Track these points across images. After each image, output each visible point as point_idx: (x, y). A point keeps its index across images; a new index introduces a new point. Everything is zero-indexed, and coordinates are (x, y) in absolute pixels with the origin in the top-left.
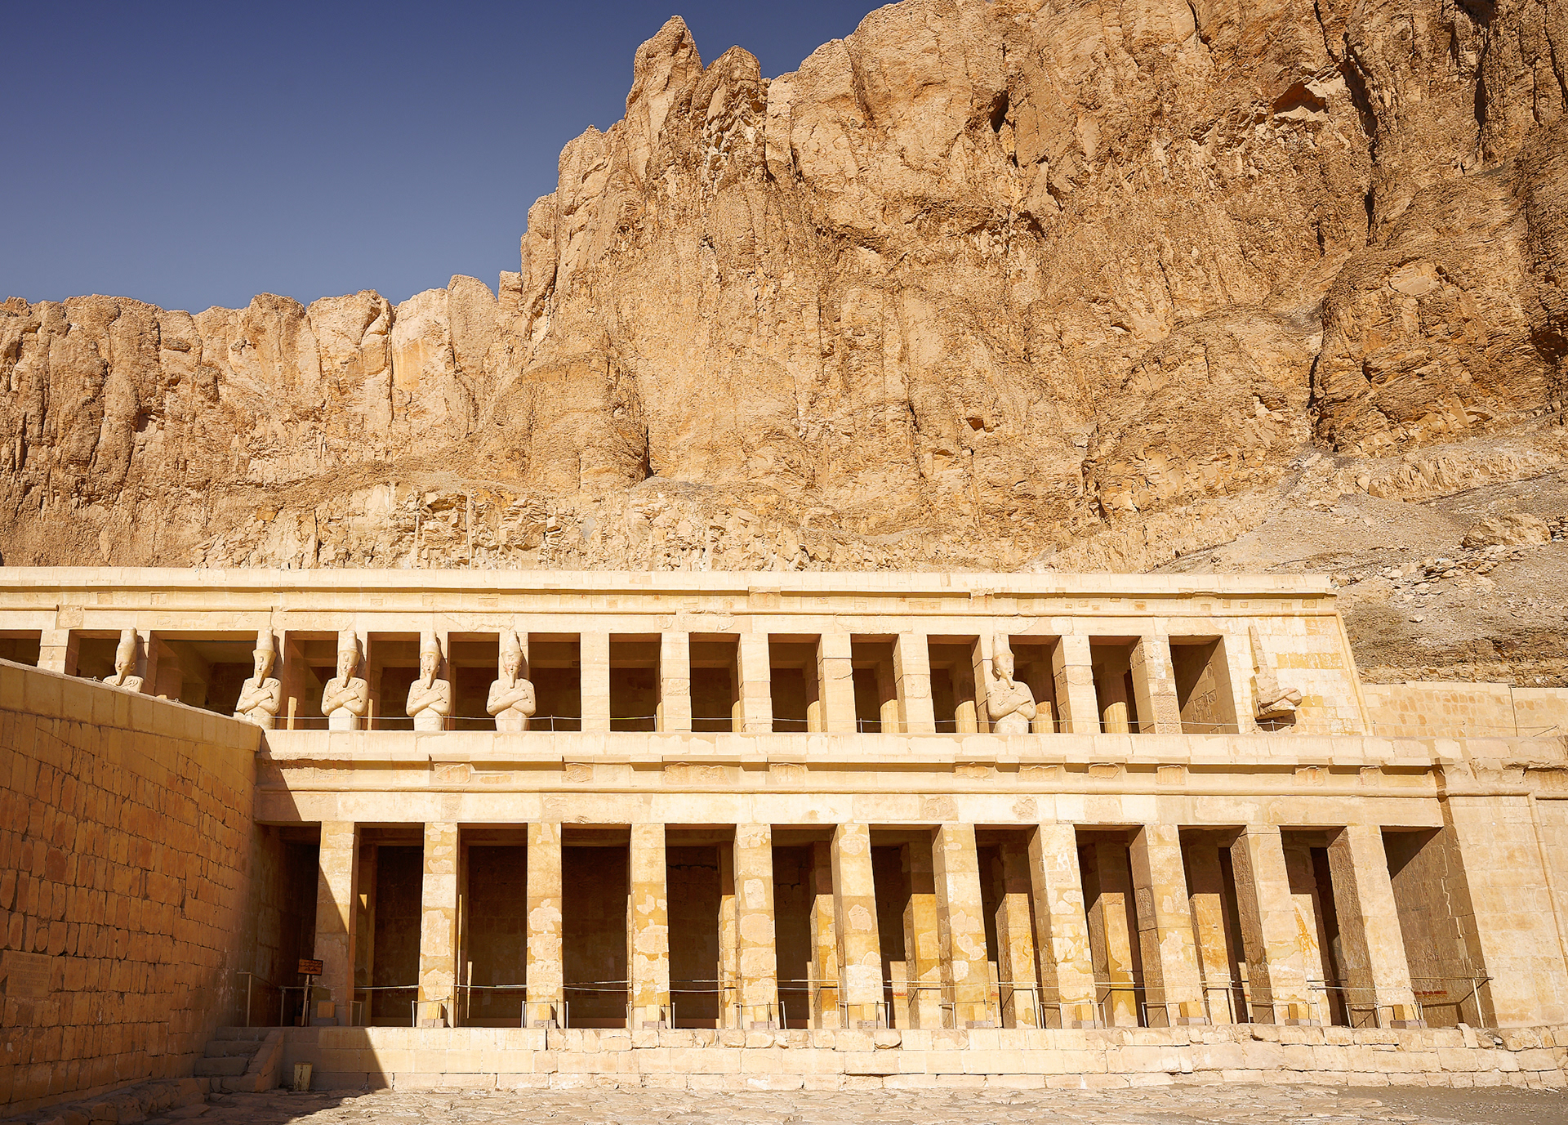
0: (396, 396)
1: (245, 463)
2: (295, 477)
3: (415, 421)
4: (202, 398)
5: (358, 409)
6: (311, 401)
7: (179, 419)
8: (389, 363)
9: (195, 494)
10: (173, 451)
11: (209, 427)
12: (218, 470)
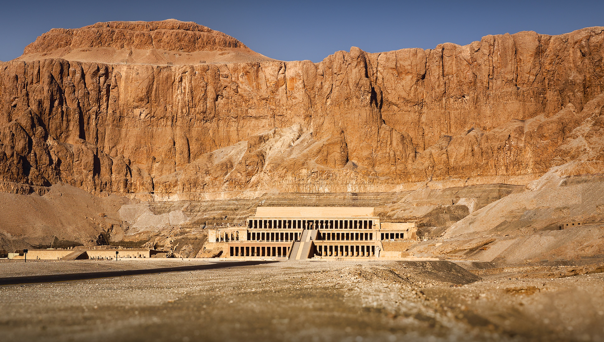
0: (288, 93)
1: (247, 110)
2: (261, 115)
3: (294, 100)
4: (233, 92)
5: (278, 98)
6: (265, 95)
7: (228, 98)
8: (285, 82)
9: (234, 119)
10: (227, 107)
11: (236, 100)
12: (240, 113)
